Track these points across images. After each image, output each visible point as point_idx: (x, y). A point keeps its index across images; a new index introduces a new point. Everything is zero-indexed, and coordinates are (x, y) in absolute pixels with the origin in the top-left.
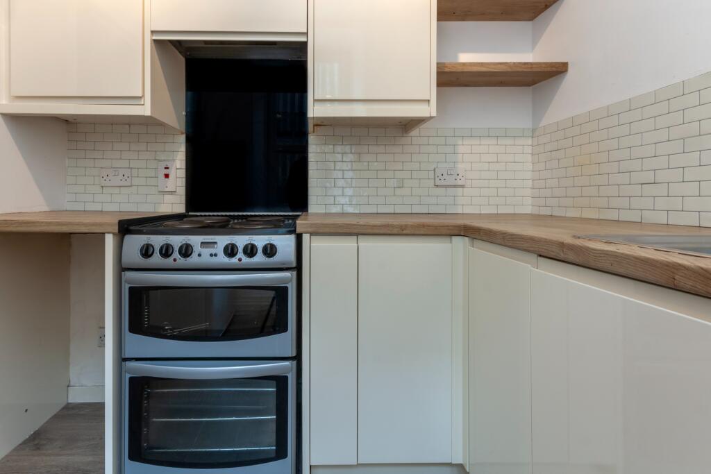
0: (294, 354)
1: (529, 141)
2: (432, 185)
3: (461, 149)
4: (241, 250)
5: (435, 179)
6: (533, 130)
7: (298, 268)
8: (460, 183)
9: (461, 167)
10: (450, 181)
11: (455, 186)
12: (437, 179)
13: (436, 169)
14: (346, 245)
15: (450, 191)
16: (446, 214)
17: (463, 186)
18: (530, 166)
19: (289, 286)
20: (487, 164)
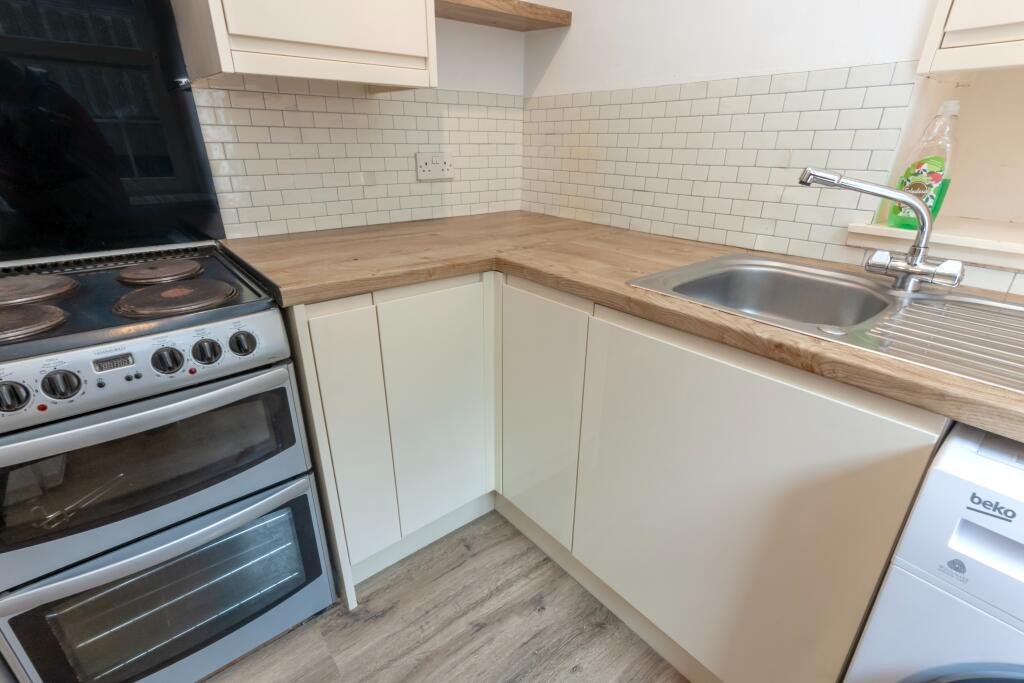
0: (309, 468)
1: (519, 115)
2: (414, 179)
3: (447, 124)
4: (188, 355)
5: (417, 171)
6: (526, 100)
7: (294, 358)
8: (447, 175)
9: (448, 150)
10: (435, 174)
11: (442, 180)
12: (420, 170)
13: (419, 156)
14: (359, 309)
15: (437, 187)
16: (433, 219)
17: (450, 180)
18: (519, 150)
19: (286, 385)
20: (476, 146)
